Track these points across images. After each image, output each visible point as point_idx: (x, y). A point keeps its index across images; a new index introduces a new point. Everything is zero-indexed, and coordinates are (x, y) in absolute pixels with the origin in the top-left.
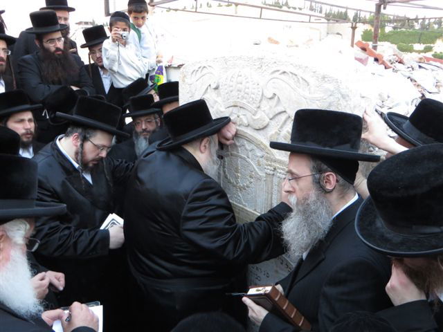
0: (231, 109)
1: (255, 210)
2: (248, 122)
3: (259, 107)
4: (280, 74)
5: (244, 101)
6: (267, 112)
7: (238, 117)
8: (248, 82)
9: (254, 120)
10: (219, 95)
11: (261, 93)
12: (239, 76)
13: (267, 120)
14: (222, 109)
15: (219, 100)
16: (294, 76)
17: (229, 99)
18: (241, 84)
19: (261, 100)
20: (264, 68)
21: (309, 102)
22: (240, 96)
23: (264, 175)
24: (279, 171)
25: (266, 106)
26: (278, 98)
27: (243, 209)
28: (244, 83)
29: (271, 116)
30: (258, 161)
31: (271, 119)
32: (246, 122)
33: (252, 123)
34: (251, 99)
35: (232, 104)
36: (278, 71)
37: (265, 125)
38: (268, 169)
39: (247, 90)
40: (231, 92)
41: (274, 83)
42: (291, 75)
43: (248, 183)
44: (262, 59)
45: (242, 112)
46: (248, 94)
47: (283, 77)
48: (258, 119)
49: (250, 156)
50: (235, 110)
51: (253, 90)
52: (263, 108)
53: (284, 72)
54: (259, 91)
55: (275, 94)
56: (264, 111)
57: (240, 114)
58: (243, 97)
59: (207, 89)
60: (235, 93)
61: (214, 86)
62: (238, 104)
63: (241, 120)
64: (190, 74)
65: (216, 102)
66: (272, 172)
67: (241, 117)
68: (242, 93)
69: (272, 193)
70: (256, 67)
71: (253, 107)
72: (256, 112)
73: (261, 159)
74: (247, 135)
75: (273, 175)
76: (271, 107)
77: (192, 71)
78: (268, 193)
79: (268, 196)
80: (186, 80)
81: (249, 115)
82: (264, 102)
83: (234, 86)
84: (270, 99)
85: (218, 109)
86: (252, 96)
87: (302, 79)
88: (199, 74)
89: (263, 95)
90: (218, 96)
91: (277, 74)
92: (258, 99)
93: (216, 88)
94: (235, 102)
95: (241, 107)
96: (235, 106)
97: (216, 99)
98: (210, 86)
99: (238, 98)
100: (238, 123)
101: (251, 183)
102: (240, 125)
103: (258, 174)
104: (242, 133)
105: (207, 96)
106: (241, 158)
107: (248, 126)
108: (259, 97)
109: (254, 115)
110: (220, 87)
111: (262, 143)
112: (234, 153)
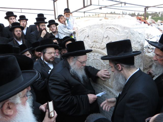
0: (93, 43)
3: (102, 41)
4: (109, 29)
5: (97, 40)
7: (96, 45)
8: (98, 33)
9: (101, 46)
10: (89, 39)
11: (103, 36)
12: (95, 31)
14: (90, 43)
15: (89, 40)
16: (114, 29)
17: (92, 40)
18: (96, 34)
19: (103, 39)
20: (103, 27)
21: (120, 37)
22: (96, 38)
23: (106, 65)
25: (105, 41)
26: (109, 37)
28: (97, 34)
33: (100, 47)
34: (100, 39)
35: (93, 41)
36: (108, 28)
37: (105, 47)
38: (107, 63)
39: (98, 36)
40: (93, 37)
41: (107, 32)
42: (112, 28)
43: (101, 68)
44: (102, 24)
45: (97, 43)
46: (98, 37)
47: (110, 29)
50: (95, 43)
51: (100, 36)
53: (110, 28)
55: (107, 36)
56: (104, 42)
57: (96, 44)
58: (97, 39)
59: (85, 37)
60: (94, 37)
61: (87, 36)
62: (95, 41)
63: (97, 46)
64: (79, 33)
65: (88, 41)
68: (96, 37)
70: (101, 27)
71: (100, 41)
72: (102, 43)
74: (99, 51)
76: (106, 41)
80: (78, 35)
81: (99, 44)
82: (104, 39)
83: (93, 35)
84: (106, 38)
86: (100, 37)
87: (117, 29)
88: (82, 33)
89: (103, 37)
91: (108, 29)
92: (102, 39)
93: (88, 37)
94: (94, 40)
95: (96, 42)
96: (94, 42)
97: (88, 40)
98: (86, 36)
99: (95, 39)
100: (96, 48)
101: (102, 68)
102: (97, 48)
103: (104, 65)
104: (97, 51)
105: (85, 40)
106: (98, 59)
107: (99, 48)
108: (102, 38)
109: (101, 44)
110: (89, 36)
111: (104, 53)
112: (96, 58)
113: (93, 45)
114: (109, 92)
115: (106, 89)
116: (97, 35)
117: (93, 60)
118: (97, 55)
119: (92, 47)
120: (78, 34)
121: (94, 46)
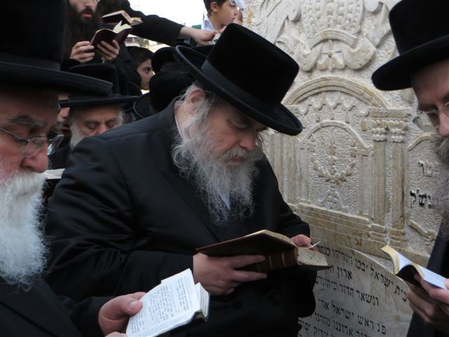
0: (319, 47)
1: (361, 213)
2: (345, 61)
3: (359, 33)
5: (338, 28)
6: (371, 35)
7: (330, 57)
9: (353, 54)
10: (301, 31)
11: (361, 8)
13: (373, 49)
14: (307, 52)
17: (315, 32)
19: (362, 19)
22: (331, 22)
23: (372, 145)
24: (393, 130)
25: (369, 28)
26: (386, 6)
27: (341, 216)
29: (377, 41)
30: (363, 124)
31: (378, 47)
32: (341, 62)
33: (350, 61)
34: (347, 22)
35: (320, 38)
37: (369, 58)
38: (377, 133)
39: (341, 8)
40: (319, 18)
43: (348, 167)
45: (336, 47)
46: (342, 15)
48: (359, 51)
49: (350, 120)
50: (325, 48)
51: (350, 7)
52: (365, 31)
54: (358, 6)
55: (381, 4)
57: (333, 51)
58: (336, 22)
59: (284, 25)
60: (324, 19)
61: (292, 17)
62: (330, 36)
63: (334, 61)
64: (258, 8)
65: (297, 42)
66: (383, 137)
67: (335, 55)
68: (334, 16)
69: (385, 175)
71: (350, 34)
72: (356, 41)
73: (366, 120)
74: (344, 84)
75: (385, 140)
76: (376, 26)
77: (260, 4)
78: (379, 176)
79: (379, 182)
80: (253, 20)
81: (346, 49)
82: (367, 21)
83: (322, 9)
84: (375, 13)
85: (300, 52)
86: (350, 15)
89: (364, 9)
90: (300, 33)
92: (358, 19)
93: (297, 20)
94: (325, 33)
95: (333, 40)
96: (325, 41)
97: (297, 38)
98: (287, 18)
99: (329, 26)
100: (330, 68)
101: (353, 166)
102: (334, 70)
103: (362, 147)
104: (336, 83)
105: (284, 36)
106: (336, 126)
107: (345, 68)
108: (359, 15)
109: (353, 47)
110: (303, 16)
111: (366, 90)
112: (327, 121)
113: (319, 57)
114: (380, 284)
115: (368, 271)
116: (339, 6)
117: (314, 136)
118: (332, 104)
119: (315, 65)
120: (251, 15)
121: (320, 62)
